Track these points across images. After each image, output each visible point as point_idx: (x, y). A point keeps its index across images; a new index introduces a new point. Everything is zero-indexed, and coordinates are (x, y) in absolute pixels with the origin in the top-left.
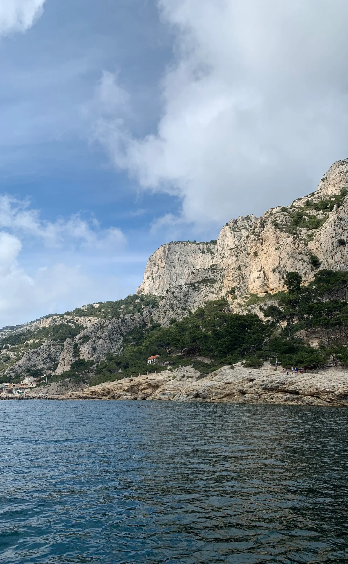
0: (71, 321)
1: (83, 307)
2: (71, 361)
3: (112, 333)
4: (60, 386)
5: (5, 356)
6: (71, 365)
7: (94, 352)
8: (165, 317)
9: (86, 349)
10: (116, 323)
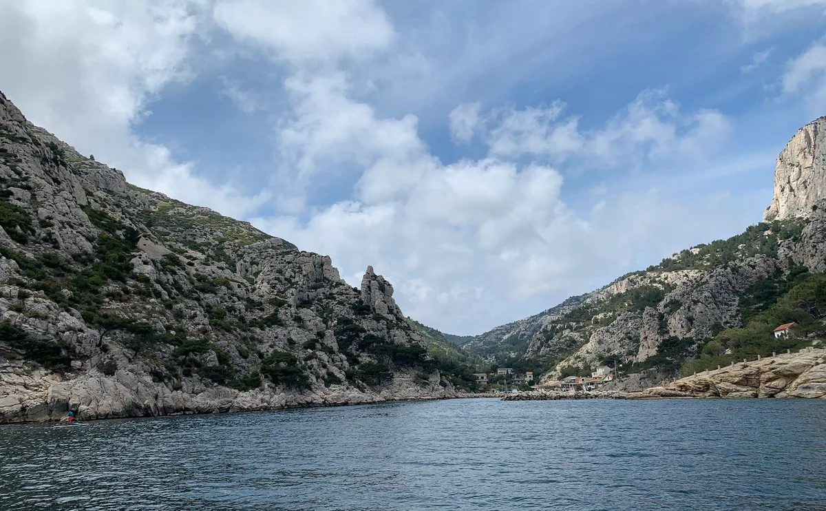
0: (657, 279)
1: (673, 256)
2: (657, 340)
3: (718, 292)
4: (644, 378)
5: (568, 338)
6: (658, 347)
7: (692, 324)
8: (817, 254)
9: (677, 322)
10: (723, 276)
